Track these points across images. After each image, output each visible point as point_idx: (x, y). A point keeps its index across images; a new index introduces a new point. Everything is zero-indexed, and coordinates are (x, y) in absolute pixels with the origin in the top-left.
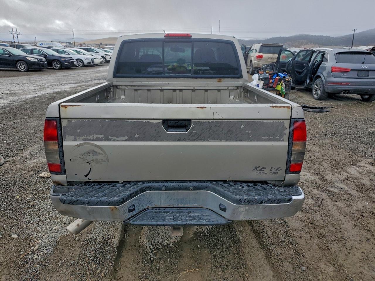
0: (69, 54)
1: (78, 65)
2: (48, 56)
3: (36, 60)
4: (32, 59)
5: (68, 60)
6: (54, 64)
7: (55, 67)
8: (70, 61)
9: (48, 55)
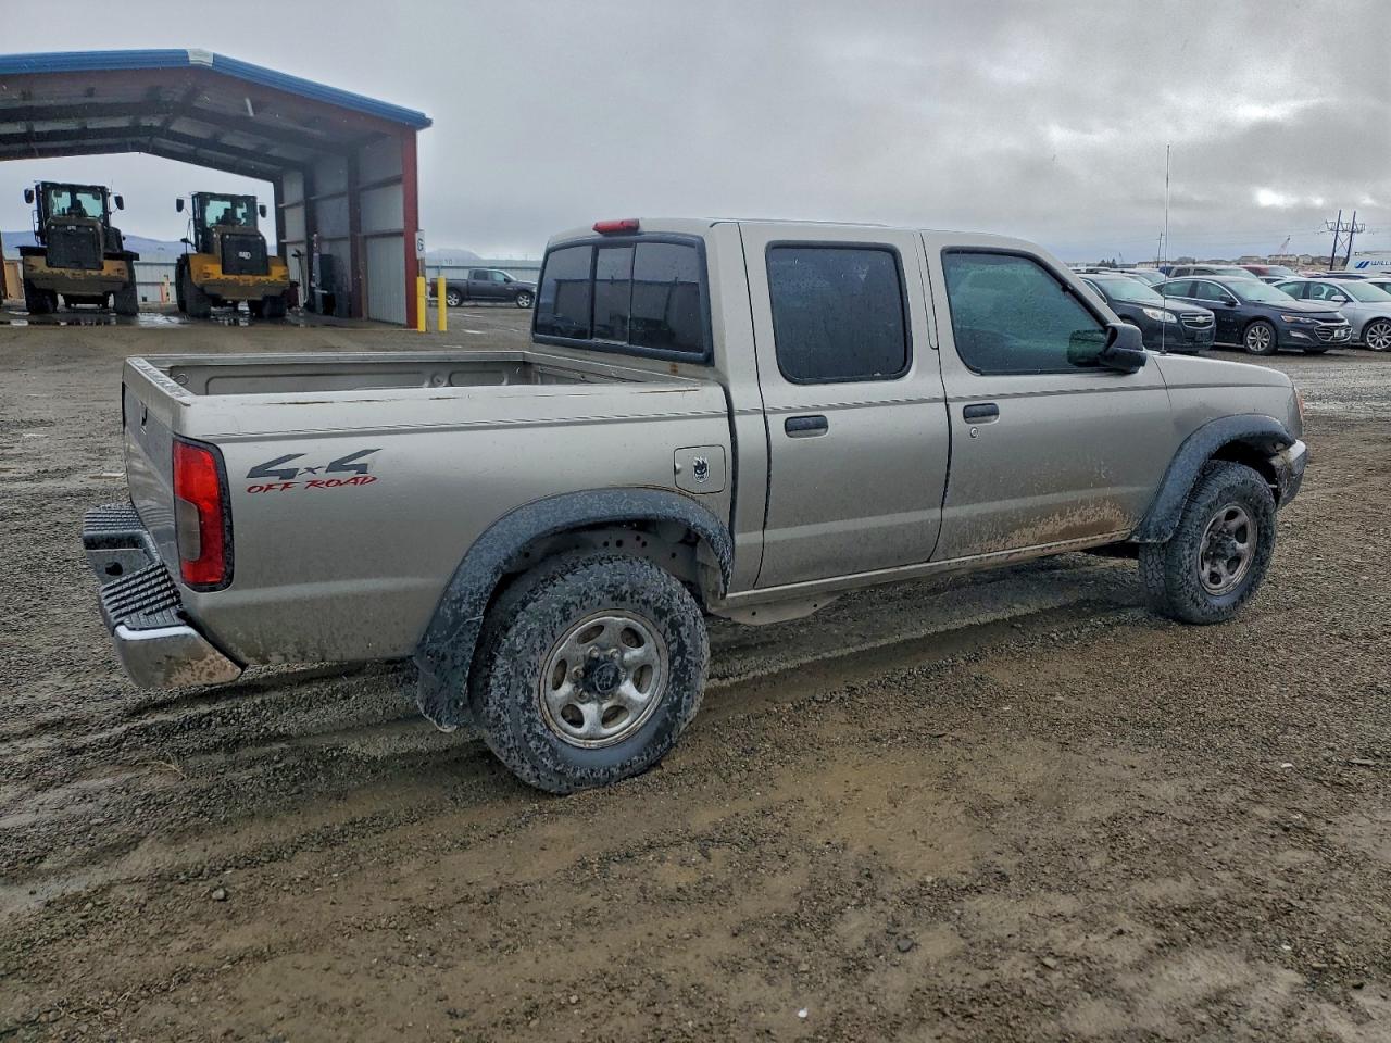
0: (1349, 300)
1: (1374, 343)
2: (1239, 304)
3: (1174, 319)
4: (1159, 313)
5: (1308, 321)
6: (1253, 335)
7: (1253, 345)
8: (1318, 324)
9: (1241, 300)
